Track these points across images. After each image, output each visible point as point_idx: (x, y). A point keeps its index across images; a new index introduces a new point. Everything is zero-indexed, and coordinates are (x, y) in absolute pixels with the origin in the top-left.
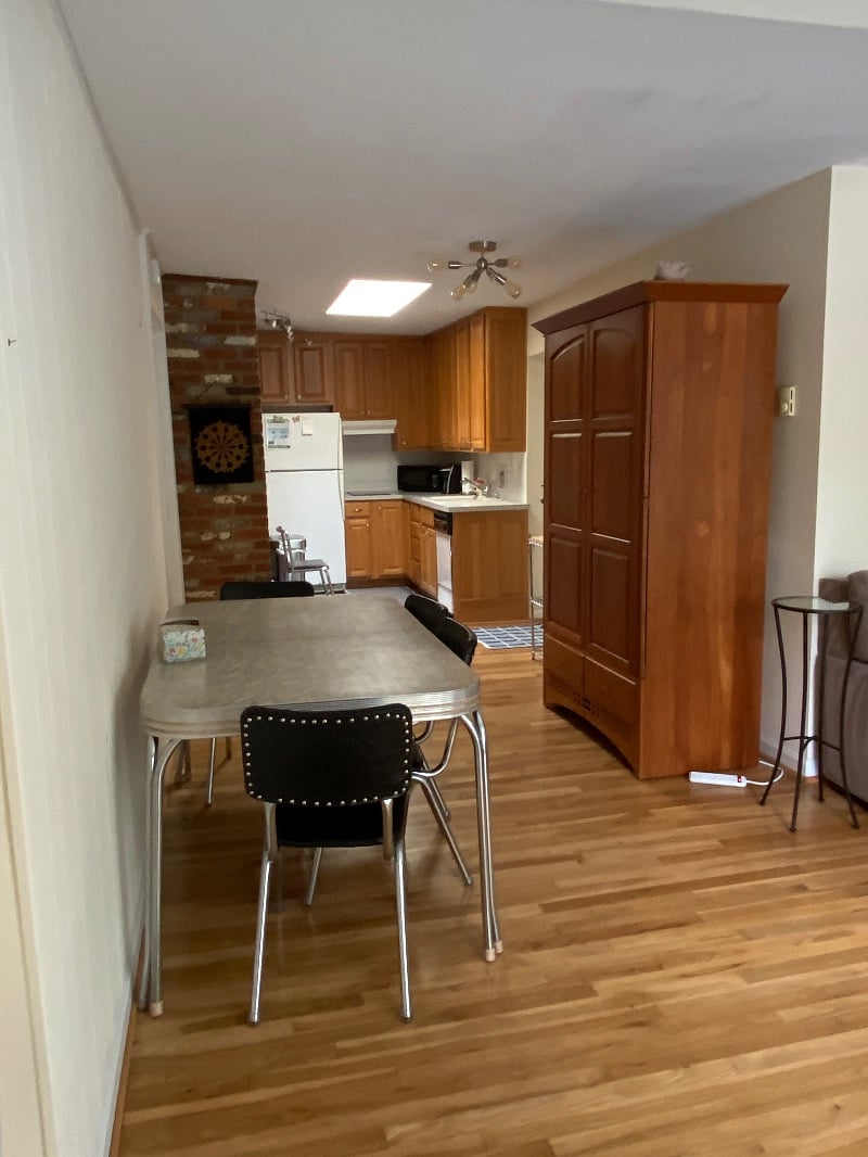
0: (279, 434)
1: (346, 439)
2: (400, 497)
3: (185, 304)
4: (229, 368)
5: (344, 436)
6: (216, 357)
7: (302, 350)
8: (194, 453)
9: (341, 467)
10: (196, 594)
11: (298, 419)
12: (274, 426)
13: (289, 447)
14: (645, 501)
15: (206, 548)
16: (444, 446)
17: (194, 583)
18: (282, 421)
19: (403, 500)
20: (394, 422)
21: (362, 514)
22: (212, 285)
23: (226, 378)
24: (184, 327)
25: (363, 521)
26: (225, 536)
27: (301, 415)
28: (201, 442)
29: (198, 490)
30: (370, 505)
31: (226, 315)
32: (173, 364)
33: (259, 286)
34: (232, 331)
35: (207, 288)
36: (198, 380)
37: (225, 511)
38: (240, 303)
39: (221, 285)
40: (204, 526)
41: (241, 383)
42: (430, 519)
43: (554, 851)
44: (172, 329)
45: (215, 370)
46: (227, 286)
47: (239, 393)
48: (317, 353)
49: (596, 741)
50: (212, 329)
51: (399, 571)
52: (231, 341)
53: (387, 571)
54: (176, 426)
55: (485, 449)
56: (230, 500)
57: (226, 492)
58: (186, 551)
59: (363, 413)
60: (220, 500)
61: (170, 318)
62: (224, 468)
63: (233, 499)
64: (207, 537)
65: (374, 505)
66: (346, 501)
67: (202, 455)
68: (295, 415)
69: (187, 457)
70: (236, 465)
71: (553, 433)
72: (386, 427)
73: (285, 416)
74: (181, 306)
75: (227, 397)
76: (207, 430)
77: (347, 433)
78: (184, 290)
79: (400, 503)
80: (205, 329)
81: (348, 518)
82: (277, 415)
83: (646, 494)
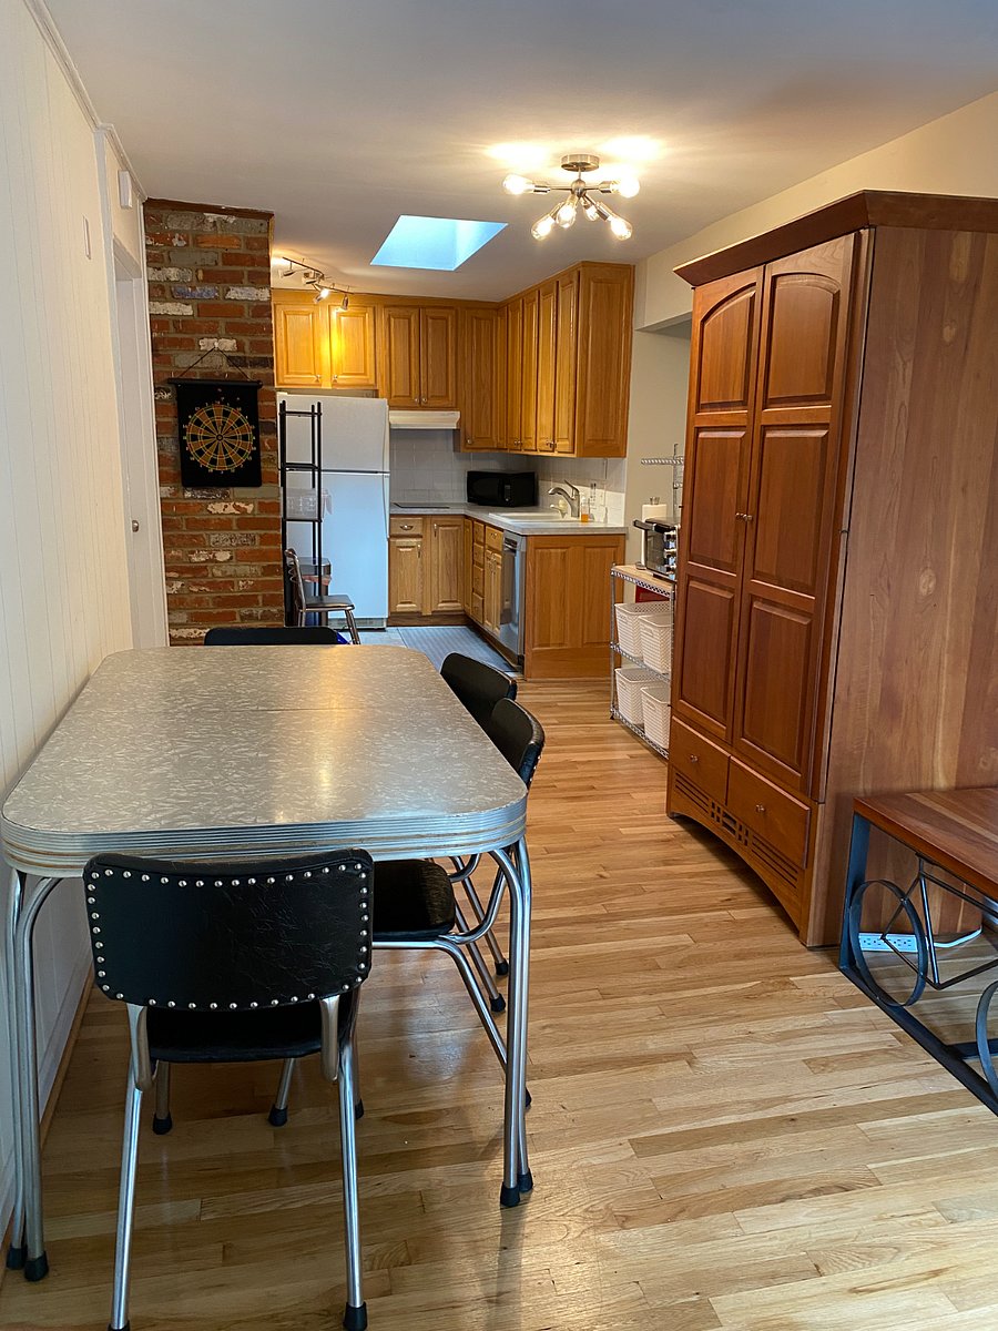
1: (395, 432)
2: (467, 512)
3: (176, 242)
4: (232, 330)
5: (392, 429)
6: (214, 315)
7: (340, 316)
8: (183, 444)
9: (387, 468)
10: (184, 633)
14: (844, 537)
15: (198, 571)
17: (182, 617)
19: (470, 517)
20: (457, 415)
21: (412, 532)
22: (211, 217)
23: (229, 344)
24: (172, 273)
25: (412, 541)
26: (223, 556)
28: (191, 428)
29: (188, 494)
30: (423, 521)
31: (229, 259)
32: (157, 322)
33: (275, 218)
34: (237, 280)
35: (204, 220)
36: (191, 345)
37: (223, 524)
38: (249, 242)
39: (224, 217)
40: (197, 543)
41: (248, 353)
43: (654, 1044)
44: (157, 276)
45: (213, 332)
46: (232, 220)
47: (246, 366)
48: (359, 319)
49: (722, 861)
50: (210, 277)
52: (235, 293)
54: (160, 408)
56: (230, 510)
57: (225, 498)
58: (172, 574)
59: (417, 400)
60: (217, 508)
61: (154, 261)
62: (222, 467)
63: (235, 506)
64: (199, 557)
65: (428, 521)
66: (391, 515)
67: (192, 447)
69: (172, 449)
70: (239, 462)
71: (699, 430)
72: (446, 420)
74: (170, 244)
75: (228, 369)
76: (200, 414)
78: (174, 223)
79: (462, 519)
80: (201, 275)
81: (393, 536)
83: (845, 528)
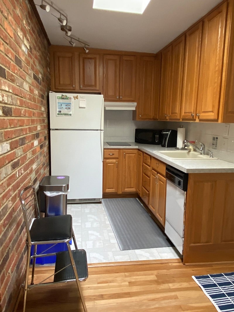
0: (64, 106)
1: (106, 112)
2: (137, 147)
5: (105, 110)
7: (84, 59)
9: (102, 128)
11: (77, 97)
12: (61, 101)
13: (71, 115)
16: (167, 118)
18: (67, 98)
19: (139, 150)
20: (135, 104)
21: (113, 156)
25: (114, 161)
27: (79, 95)
30: (119, 152)
42: (163, 170)
48: (93, 60)
51: (133, 190)
53: (127, 190)
55: (217, 120)
59: (118, 97)
65: (121, 151)
66: (104, 149)
68: (75, 95)
72: (131, 107)
73: (69, 95)
77: (107, 108)
79: (136, 151)
81: (105, 158)
82: (64, 94)
